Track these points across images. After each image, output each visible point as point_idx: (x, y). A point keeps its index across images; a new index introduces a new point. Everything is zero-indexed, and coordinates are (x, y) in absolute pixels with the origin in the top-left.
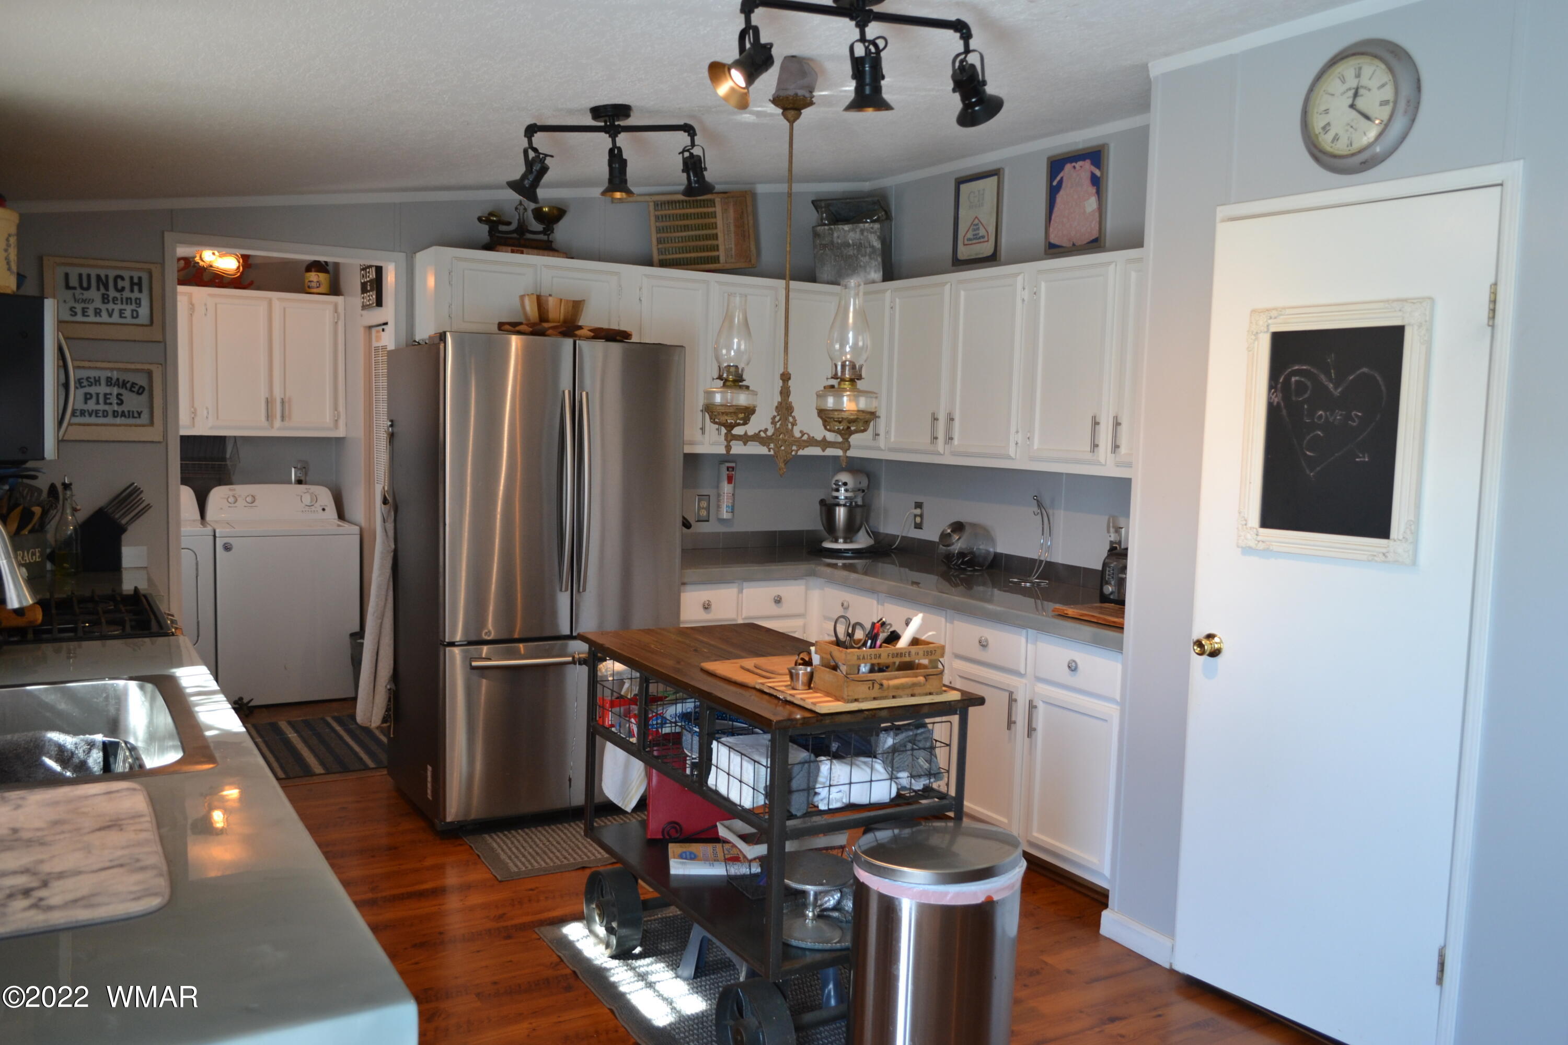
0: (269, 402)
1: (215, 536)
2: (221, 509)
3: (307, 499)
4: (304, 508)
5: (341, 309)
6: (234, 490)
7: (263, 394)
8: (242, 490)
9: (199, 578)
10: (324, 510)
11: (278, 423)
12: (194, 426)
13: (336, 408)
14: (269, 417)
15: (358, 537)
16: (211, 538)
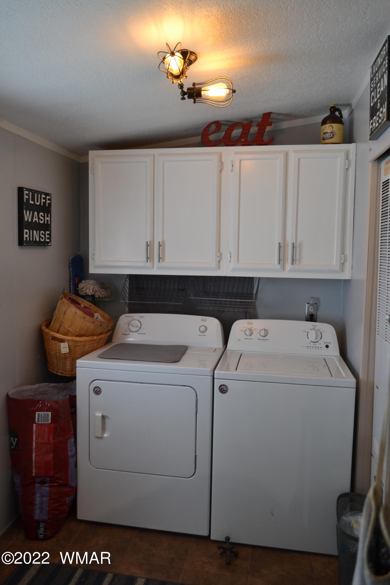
0: (281, 247)
1: (214, 378)
2: (239, 340)
3: (312, 336)
4: (310, 343)
5: (352, 157)
6: (251, 324)
7: (277, 239)
8: (257, 324)
9: (197, 414)
10: (327, 346)
11: (289, 266)
12: (219, 268)
13: (343, 252)
14: (281, 260)
15: (354, 391)
16: (210, 378)
